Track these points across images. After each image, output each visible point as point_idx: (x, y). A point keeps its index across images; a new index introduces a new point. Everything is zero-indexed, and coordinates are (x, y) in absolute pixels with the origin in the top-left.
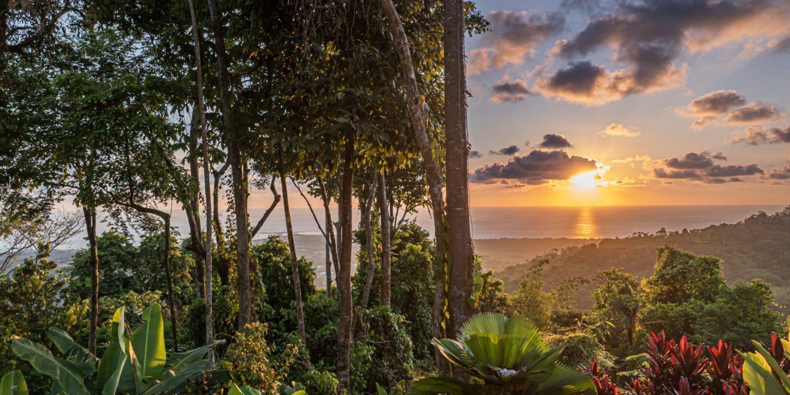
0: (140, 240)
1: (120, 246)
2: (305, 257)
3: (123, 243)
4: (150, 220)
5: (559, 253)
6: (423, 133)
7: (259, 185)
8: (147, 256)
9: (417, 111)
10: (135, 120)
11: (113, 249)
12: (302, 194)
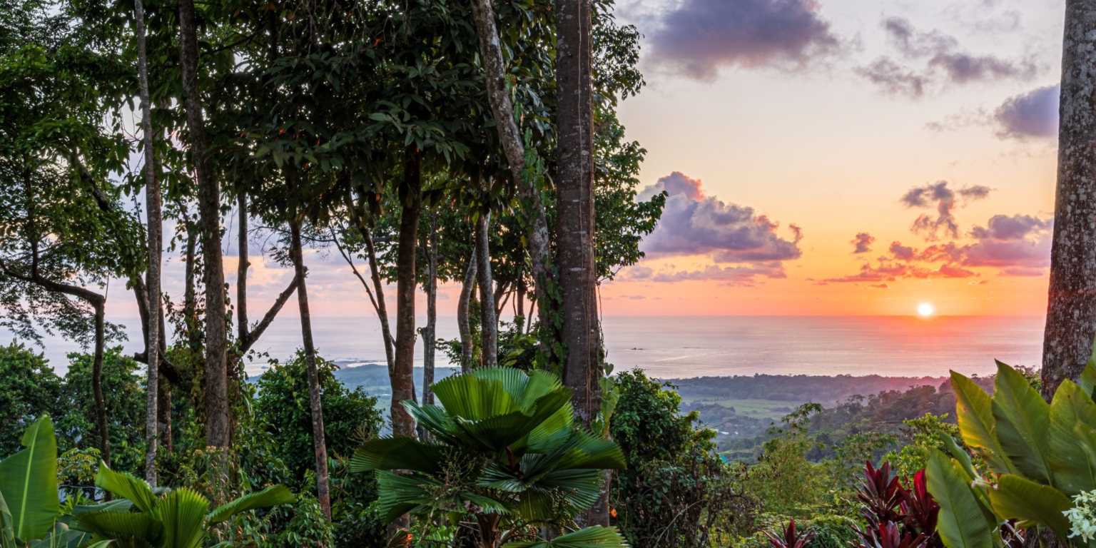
0: (68, 362)
1: (29, 374)
2: (365, 389)
3: (34, 367)
4: (69, 310)
5: (865, 403)
6: (514, 139)
7: (281, 259)
8: (80, 391)
9: (502, 100)
10: (40, 126)
11: (17, 379)
12: (356, 272)
